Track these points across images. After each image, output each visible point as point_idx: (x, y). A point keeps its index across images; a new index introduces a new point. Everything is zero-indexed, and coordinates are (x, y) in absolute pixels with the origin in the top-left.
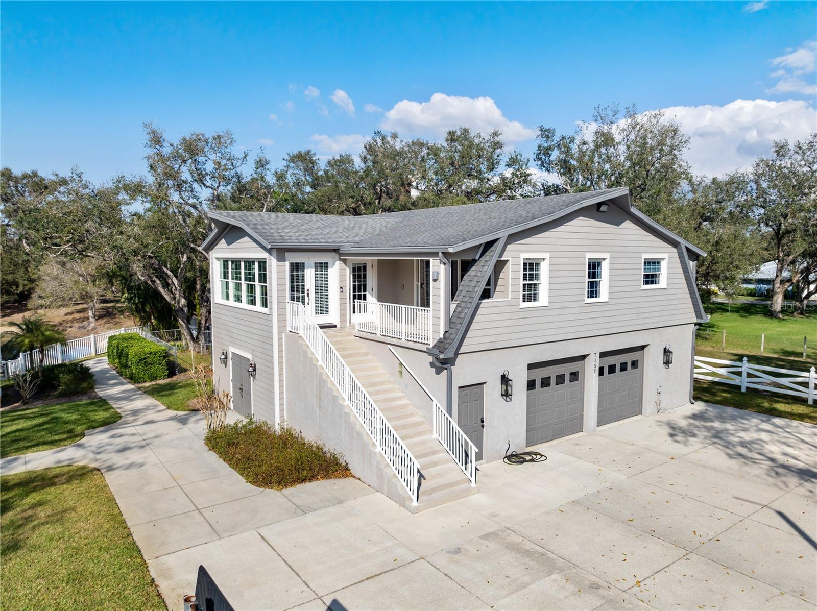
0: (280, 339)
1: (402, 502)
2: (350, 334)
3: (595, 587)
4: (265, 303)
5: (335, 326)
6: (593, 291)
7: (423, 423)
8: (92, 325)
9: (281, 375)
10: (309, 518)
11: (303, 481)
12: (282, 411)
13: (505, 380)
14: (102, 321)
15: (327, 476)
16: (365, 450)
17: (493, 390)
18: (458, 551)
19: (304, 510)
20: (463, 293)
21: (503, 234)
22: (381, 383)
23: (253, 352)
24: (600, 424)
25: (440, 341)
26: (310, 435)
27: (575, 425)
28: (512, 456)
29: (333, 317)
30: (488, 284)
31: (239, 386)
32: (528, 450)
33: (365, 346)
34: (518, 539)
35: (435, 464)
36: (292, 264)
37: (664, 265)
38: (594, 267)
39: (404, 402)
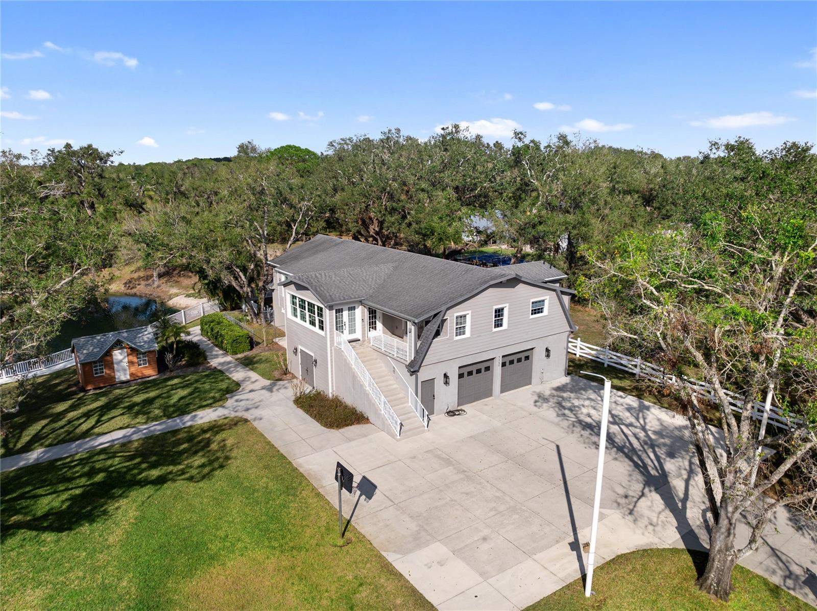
0: (331, 350)
1: (393, 436)
2: (368, 347)
3: (464, 471)
4: (322, 328)
5: (359, 340)
6: (498, 324)
7: (404, 397)
8: (156, 283)
9: (332, 368)
10: (353, 443)
11: (347, 425)
12: (332, 386)
13: (446, 376)
14: (164, 280)
15: (358, 423)
16: (377, 412)
17: (440, 381)
18: (414, 457)
19: (350, 440)
20: (424, 337)
21: (443, 308)
22: (384, 376)
23: (314, 353)
24: (502, 392)
25: (412, 362)
26: (349, 400)
27: (488, 393)
28: (450, 412)
29: (358, 335)
30: (439, 327)
31: (306, 368)
32: (459, 408)
33: (375, 355)
34: (440, 453)
35: (409, 419)
36: (336, 310)
37: (546, 303)
38: (499, 313)
39: (396, 386)
